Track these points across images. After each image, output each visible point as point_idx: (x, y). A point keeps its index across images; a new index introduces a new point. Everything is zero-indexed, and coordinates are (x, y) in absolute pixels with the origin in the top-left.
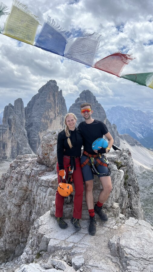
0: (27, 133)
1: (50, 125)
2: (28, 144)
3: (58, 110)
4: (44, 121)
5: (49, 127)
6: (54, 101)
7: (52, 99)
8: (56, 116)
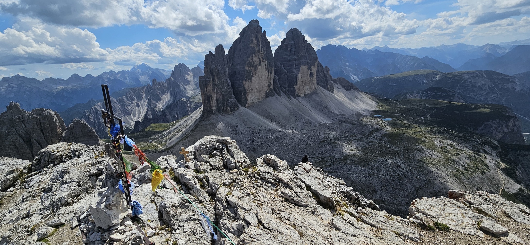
0: (231, 83)
1: (255, 73)
2: (233, 95)
3: (263, 54)
4: (247, 68)
5: (254, 74)
6: (258, 44)
7: (255, 42)
8: (260, 62)
